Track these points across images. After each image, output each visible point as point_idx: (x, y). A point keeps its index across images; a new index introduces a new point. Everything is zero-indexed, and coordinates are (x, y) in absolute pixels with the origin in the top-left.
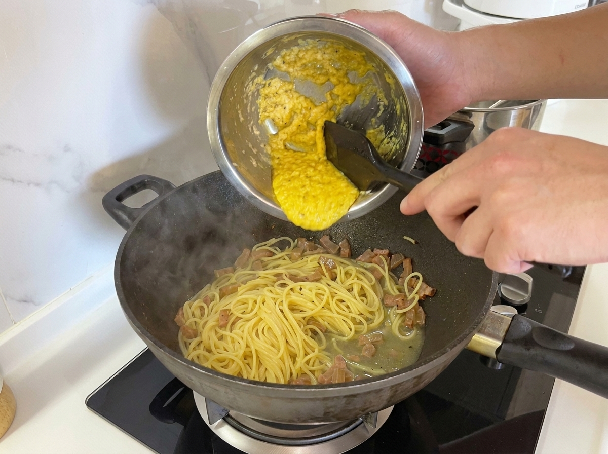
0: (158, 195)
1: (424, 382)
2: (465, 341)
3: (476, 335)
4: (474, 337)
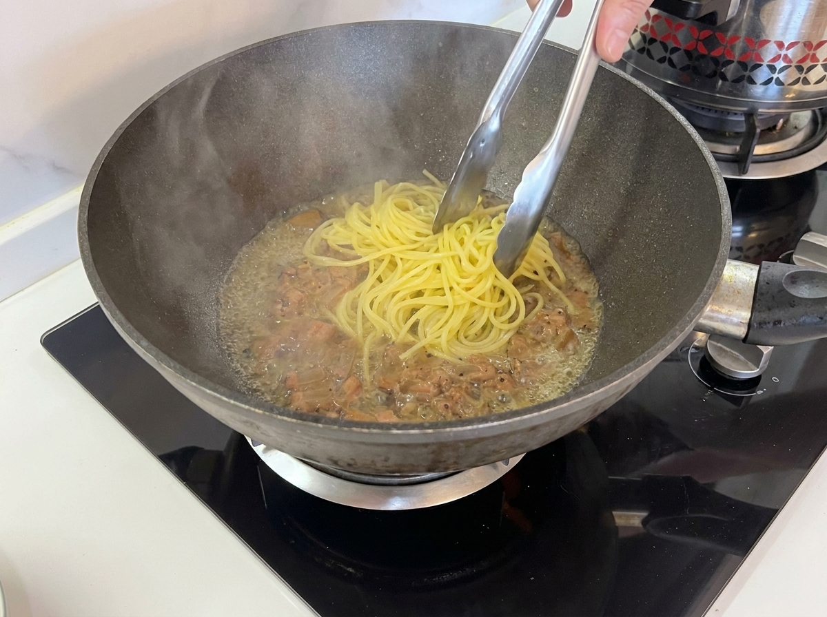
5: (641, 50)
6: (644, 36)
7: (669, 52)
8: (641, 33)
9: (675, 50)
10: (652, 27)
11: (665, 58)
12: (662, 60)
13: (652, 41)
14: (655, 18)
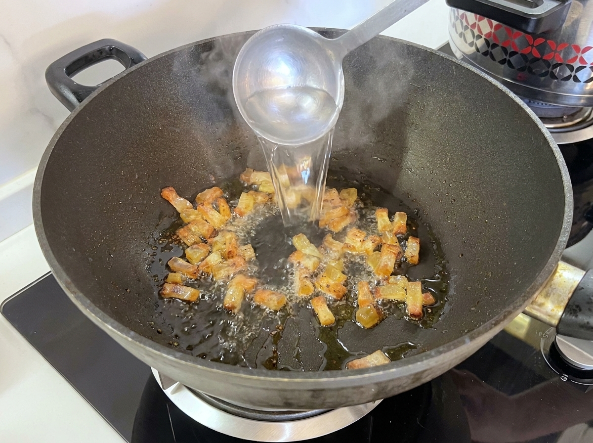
5: (485, 54)
6: (487, 42)
7: (508, 55)
8: (485, 39)
9: (513, 54)
10: (494, 33)
11: (505, 59)
12: (503, 62)
13: (495, 46)
14: (497, 27)
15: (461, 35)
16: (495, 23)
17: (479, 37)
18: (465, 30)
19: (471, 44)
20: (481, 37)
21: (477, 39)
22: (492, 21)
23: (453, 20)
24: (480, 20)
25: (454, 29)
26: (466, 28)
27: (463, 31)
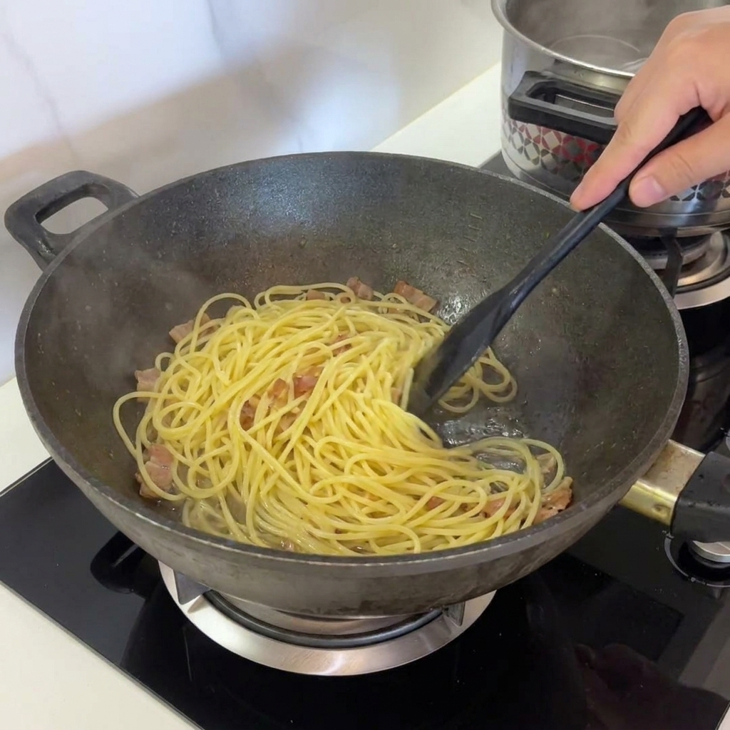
0: (107, 209)
1: (539, 559)
2: (618, 492)
3: (638, 482)
4: (633, 486)
5: (555, 171)
6: (556, 157)
8: (553, 154)
10: (563, 147)
14: (566, 140)
15: (521, 150)
16: (563, 135)
17: (545, 152)
18: (526, 145)
19: (536, 161)
20: (548, 152)
21: (543, 156)
22: (560, 132)
23: (508, 132)
24: (544, 133)
25: (511, 143)
26: (527, 142)
27: (523, 145)
